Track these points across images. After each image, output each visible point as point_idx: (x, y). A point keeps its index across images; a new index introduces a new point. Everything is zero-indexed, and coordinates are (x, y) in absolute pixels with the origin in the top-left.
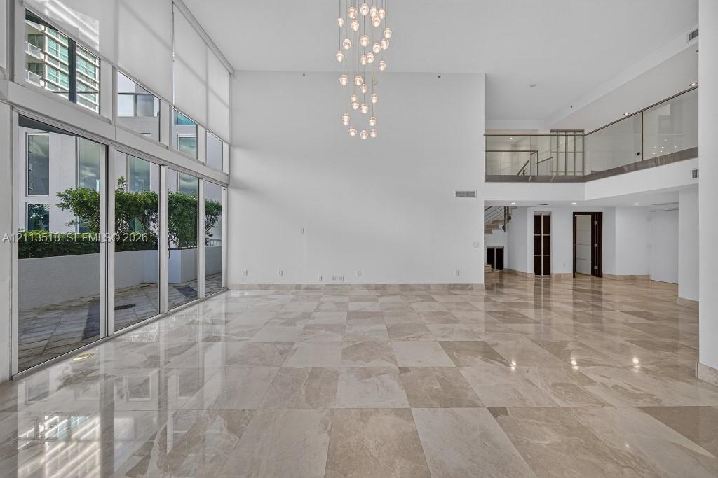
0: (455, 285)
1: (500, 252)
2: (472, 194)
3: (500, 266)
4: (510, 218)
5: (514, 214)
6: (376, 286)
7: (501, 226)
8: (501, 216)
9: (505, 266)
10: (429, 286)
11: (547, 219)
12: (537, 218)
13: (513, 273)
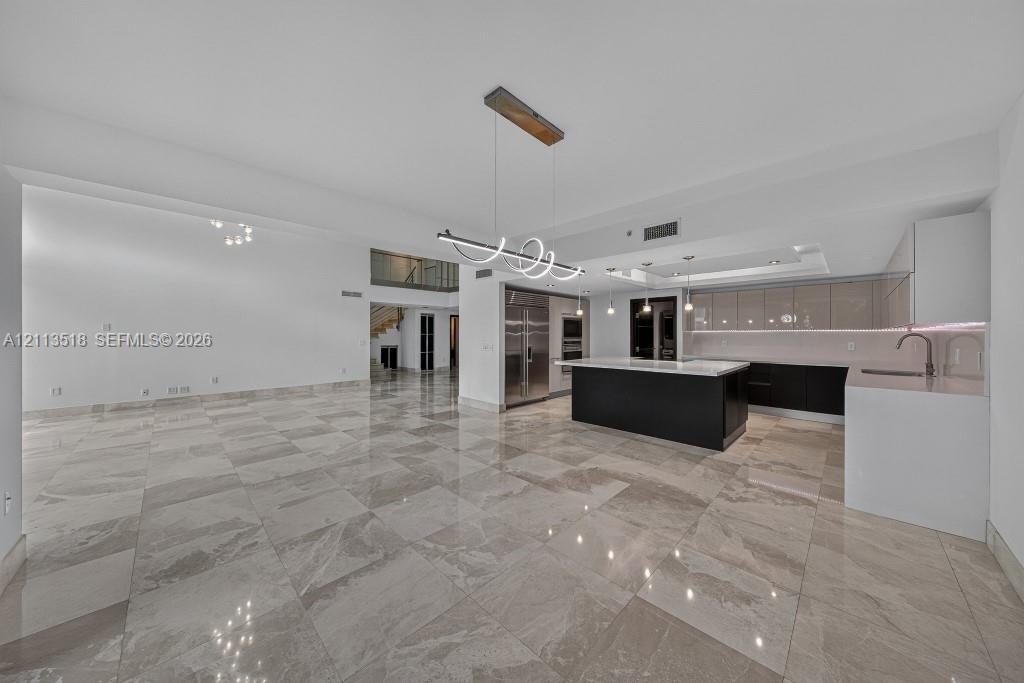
0: (341, 383)
1: (394, 351)
2: (358, 295)
3: (394, 365)
4: (403, 318)
5: (406, 314)
6: (242, 393)
7: (395, 325)
8: (395, 316)
9: (399, 364)
10: (311, 387)
11: (431, 319)
12: (423, 319)
13: (404, 370)
